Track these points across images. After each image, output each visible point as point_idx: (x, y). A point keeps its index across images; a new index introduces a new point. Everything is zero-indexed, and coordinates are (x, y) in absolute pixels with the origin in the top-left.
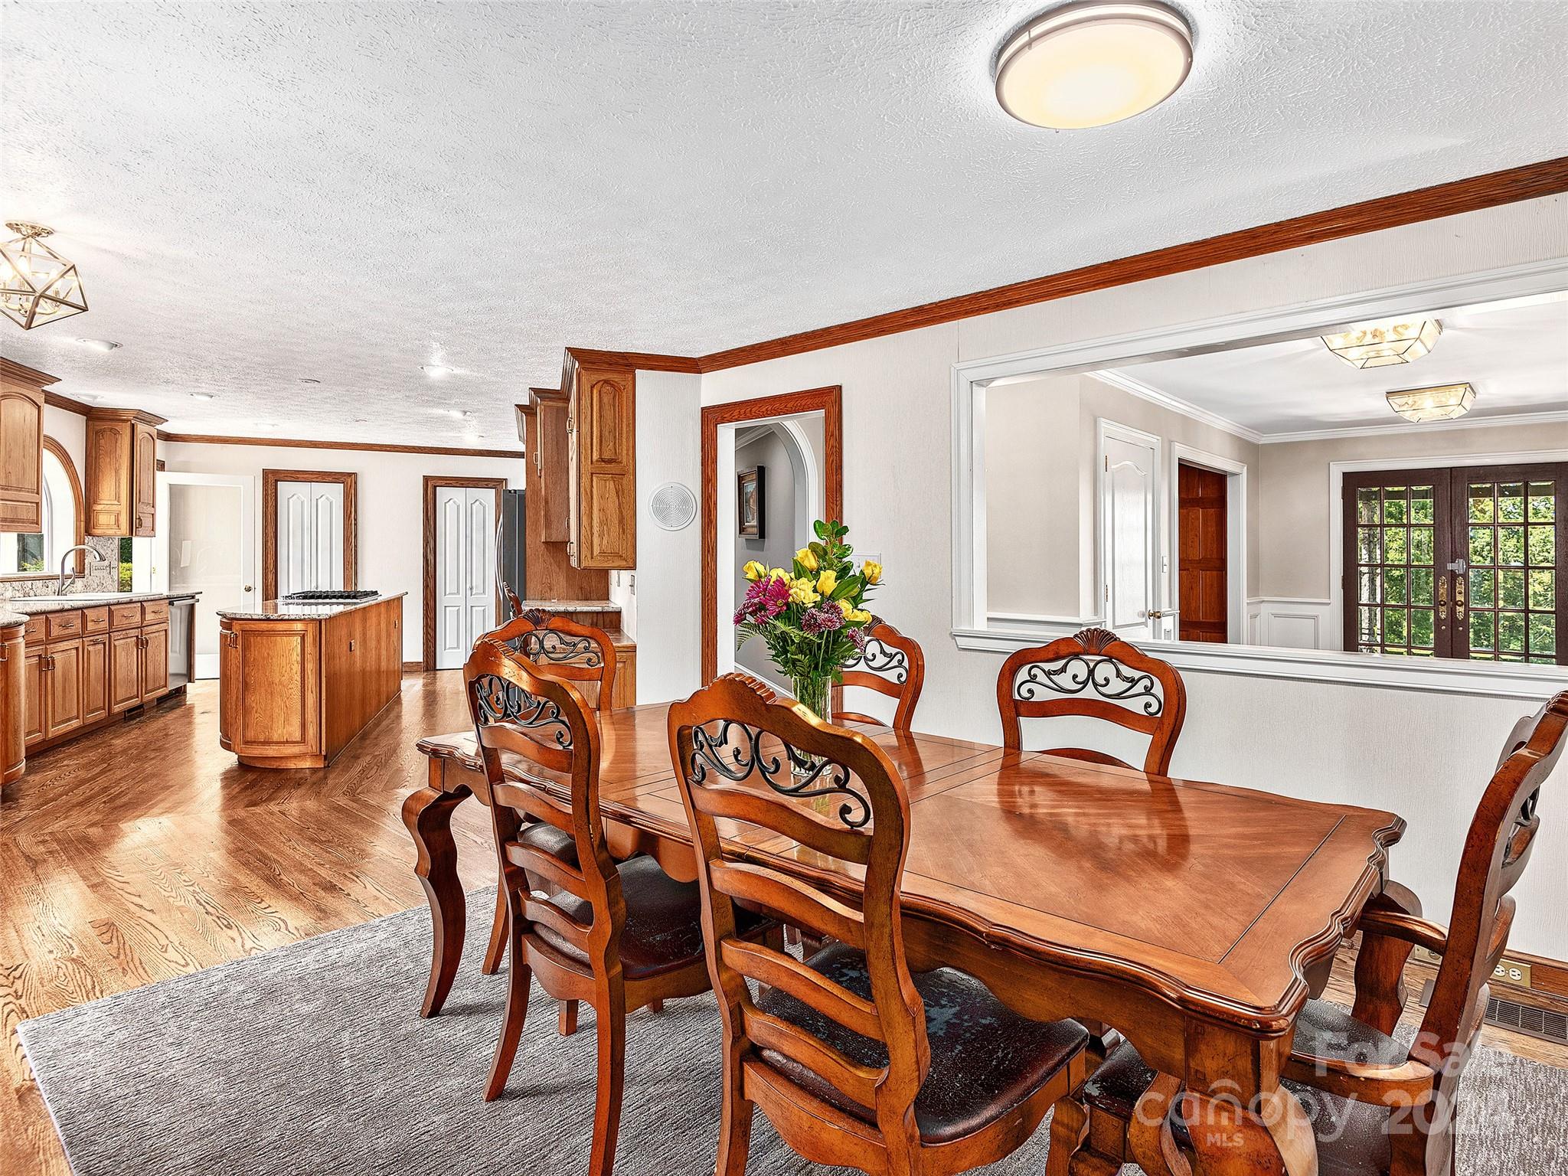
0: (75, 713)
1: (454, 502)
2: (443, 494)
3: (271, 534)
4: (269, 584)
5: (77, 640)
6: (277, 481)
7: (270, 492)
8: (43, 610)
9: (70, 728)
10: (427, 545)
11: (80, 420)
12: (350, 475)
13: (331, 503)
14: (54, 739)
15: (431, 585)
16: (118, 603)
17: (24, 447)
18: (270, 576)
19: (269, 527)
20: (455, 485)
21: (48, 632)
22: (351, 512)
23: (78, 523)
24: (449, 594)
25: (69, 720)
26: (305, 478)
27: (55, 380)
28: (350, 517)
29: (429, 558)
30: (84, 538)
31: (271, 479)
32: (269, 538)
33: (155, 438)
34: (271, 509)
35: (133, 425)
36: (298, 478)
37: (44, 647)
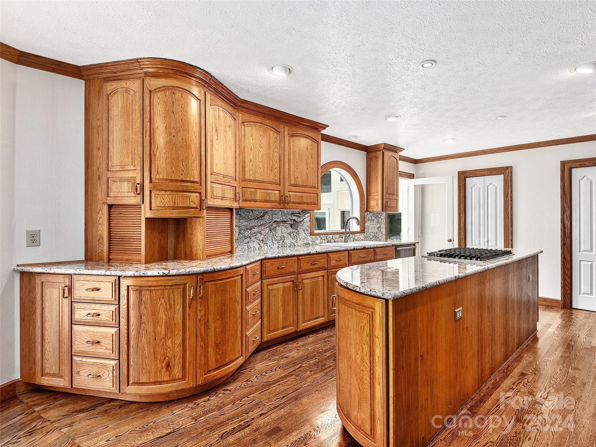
0: (321, 314)
1: (588, 179)
2: (577, 173)
3: (462, 209)
4: (462, 238)
5: (323, 271)
6: (465, 178)
7: (462, 185)
8: (290, 255)
9: (317, 323)
10: (564, 213)
11: (363, 154)
12: (507, 168)
13: (496, 188)
14: (302, 331)
15: (568, 243)
16: (354, 249)
17: (307, 163)
18: (462, 233)
19: (461, 205)
20: (588, 165)
21: (299, 267)
22: (508, 192)
23: (362, 206)
24: (584, 251)
25: (317, 318)
26: (480, 174)
27: (325, 127)
28: (508, 196)
29: (566, 223)
30: (365, 213)
31: (462, 176)
32: (461, 211)
33: (398, 159)
34: (462, 195)
35: (383, 152)
36: (476, 174)
37: (296, 276)
